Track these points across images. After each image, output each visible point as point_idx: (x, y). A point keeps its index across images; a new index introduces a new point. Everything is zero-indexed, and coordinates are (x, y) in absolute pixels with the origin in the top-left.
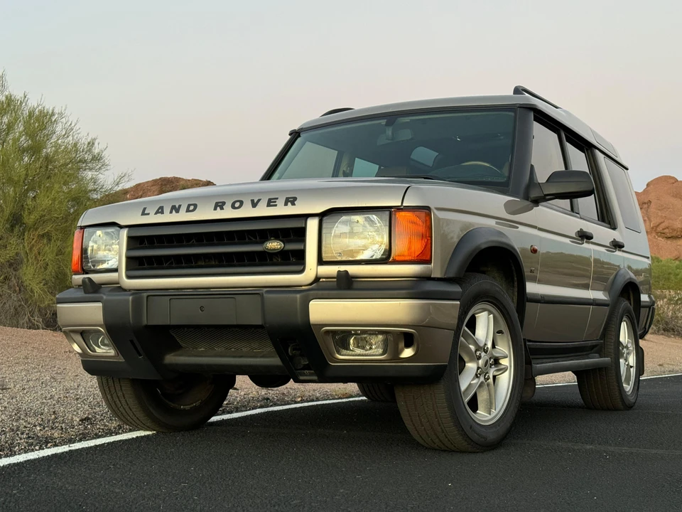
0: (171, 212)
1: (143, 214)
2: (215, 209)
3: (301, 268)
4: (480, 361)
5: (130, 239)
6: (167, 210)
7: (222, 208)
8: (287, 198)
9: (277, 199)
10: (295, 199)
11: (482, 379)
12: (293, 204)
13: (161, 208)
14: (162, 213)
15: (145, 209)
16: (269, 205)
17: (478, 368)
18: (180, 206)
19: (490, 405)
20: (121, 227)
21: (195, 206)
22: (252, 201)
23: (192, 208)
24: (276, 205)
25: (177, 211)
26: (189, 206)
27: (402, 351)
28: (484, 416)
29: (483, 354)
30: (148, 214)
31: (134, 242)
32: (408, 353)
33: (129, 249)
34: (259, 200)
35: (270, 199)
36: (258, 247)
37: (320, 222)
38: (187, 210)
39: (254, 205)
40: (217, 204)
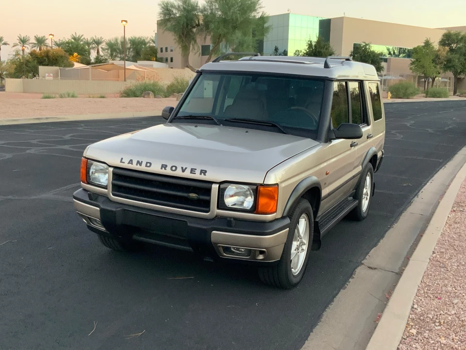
3: (207, 209)
5: (114, 174)
9: (196, 169)
10: (206, 172)
11: (297, 251)
12: (205, 175)
13: (131, 160)
14: (132, 164)
15: (122, 159)
16: (191, 173)
17: (297, 246)
19: (297, 266)
20: (110, 166)
21: (150, 164)
22: (182, 168)
23: (148, 165)
24: (195, 173)
26: (147, 163)
27: (258, 255)
29: (300, 239)
31: (116, 176)
32: (261, 257)
33: (113, 179)
34: (186, 168)
35: (192, 169)
36: (185, 195)
37: (219, 187)
38: (146, 166)
39: (183, 171)
40: (162, 165)
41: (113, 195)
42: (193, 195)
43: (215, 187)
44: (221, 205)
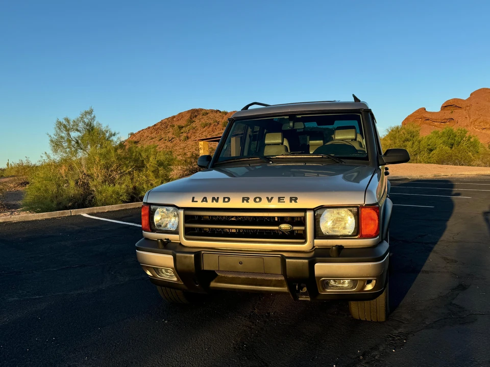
0: (213, 202)
1: (193, 201)
2: (243, 202)
6: (209, 200)
7: (247, 202)
8: (290, 198)
18: (218, 198)
25: (217, 201)
30: (197, 202)
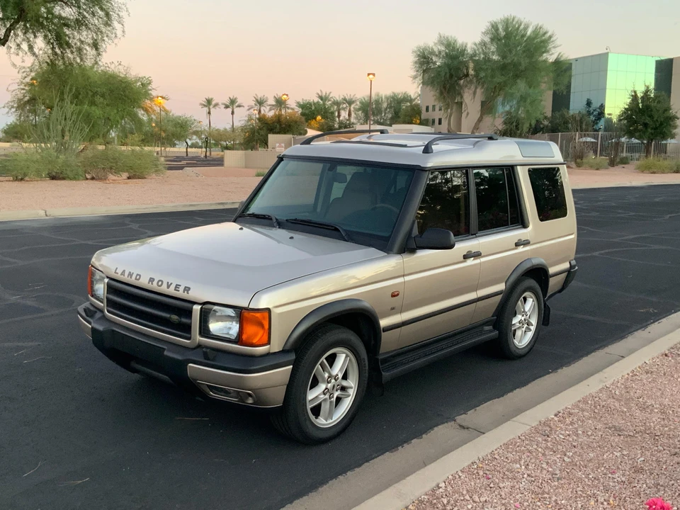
0: (128, 276)
1: (115, 272)
2: (149, 282)
3: (189, 336)
4: (329, 385)
5: (108, 285)
6: (126, 274)
7: (152, 283)
8: (185, 287)
9: (180, 286)
10: (189, 289)
11: (327, 396)
13: (124, 271)
14: (124, 275)
15: (117, 269)
16: (175, 289)
17: (326, 389)
18: (133, 273)
19: (330, 415)
20: (106, 276)
21: (140, 276)
22: (168, 283)
23: (138, 277)
25: (131, 277)
26: (138, 275)
27: (247, 398)
28: (322, 422)
29: (333, 381)
30: (118, 273)
31: (111, 289)
32: (250, 401)
33: (108, 292)
34: (171, 284)
35: (177, 285)
36: (167, 315)
37: (201, 308)
38: (136, 279)
39: (168, 287)
40: (151, 278)
41: (108, 311)
42: (175, 317)
43: (197, 308)
44: (205, 331)
